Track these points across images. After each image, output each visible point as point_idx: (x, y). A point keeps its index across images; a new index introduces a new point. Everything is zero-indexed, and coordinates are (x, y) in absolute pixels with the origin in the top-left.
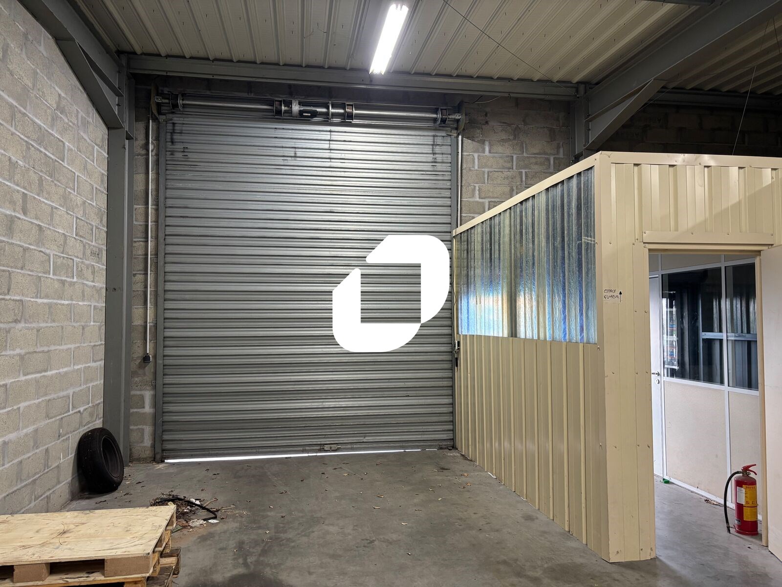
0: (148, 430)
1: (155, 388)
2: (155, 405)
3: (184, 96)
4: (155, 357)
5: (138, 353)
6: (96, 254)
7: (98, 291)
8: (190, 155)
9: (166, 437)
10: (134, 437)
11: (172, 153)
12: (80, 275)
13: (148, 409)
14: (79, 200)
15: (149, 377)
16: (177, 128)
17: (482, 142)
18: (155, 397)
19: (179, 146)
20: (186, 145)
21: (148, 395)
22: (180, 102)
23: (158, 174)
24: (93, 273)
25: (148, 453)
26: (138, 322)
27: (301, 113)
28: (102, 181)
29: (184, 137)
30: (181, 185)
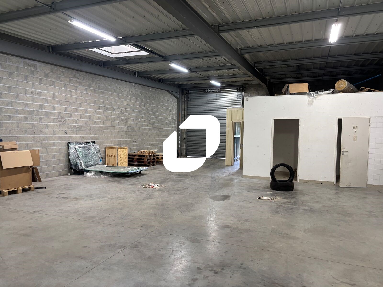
0: (185, 151)
1: (186, 144)
2: (186, 147)
3: (190, 90)
4: (186, 138)
5: (183, 137)
6: (175, 121)
7: (175, 127)
8: (192, 101)
9: (187, 152)
10: (183, 152)
11: (189, 101)
12: (172, 124)
13: (185, 147)
14: (171, 113)
15: (185, 142)
16: (189, 96)
18: (186, 145)
19: (190, 99)
20: (191, 99)
21: (185, 145)
22: (189, 92)
23: (186, 105)
24: (174, 124)
25: (185, 155)
26: (183, 132)
27: (210, 91)
28: (176, 108)
29: (191, 98)
30: (190, 107)
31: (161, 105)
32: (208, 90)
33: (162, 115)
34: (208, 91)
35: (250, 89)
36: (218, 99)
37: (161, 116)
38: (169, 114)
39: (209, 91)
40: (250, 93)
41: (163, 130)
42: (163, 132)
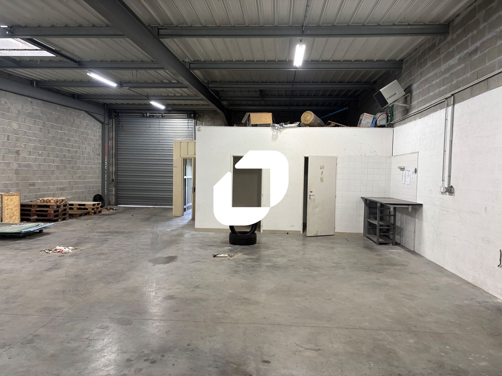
0: (114, 198)
1: (115, 188)
2: (115, 192)
3: (121, 113)
4: (115, 180)
5: (111, 179)
6: (99, 155)
7: (99, 163)
8: (123, 127)
9: (118, 200)
10: (110, 199)
11: (119, 127)
12: (94, 160)
13: (114, 193)
14: (93, 143)
15: (114, 185)
16: (120, 120)
17: (203, 122)
18: (115, 189)
19: (120, 125)
20: (122, 125)
21: (114, 189)
22: (120, 114)
23: (115, 133)
24: (97, 159)
25: (114, 203)
26: (111, 171)
27: (150, 116)
28: (100, 137)
29: (122, 123)
30: (121, 135)
31: (76, 132)
32: (146, 113)
33: (78, 147)
34: (146, 116)
35: (204, 116)
36: (161, 126)
37: (76, 148)
38: (89, 144)
39: (148, 115)
40: (204, 122)
41: (79, 168)
42: (79, 170)
